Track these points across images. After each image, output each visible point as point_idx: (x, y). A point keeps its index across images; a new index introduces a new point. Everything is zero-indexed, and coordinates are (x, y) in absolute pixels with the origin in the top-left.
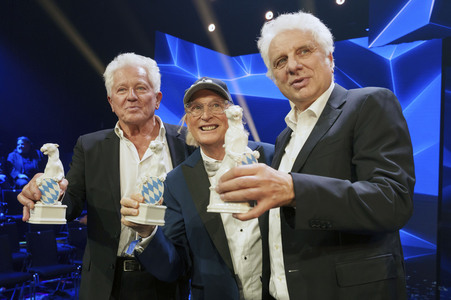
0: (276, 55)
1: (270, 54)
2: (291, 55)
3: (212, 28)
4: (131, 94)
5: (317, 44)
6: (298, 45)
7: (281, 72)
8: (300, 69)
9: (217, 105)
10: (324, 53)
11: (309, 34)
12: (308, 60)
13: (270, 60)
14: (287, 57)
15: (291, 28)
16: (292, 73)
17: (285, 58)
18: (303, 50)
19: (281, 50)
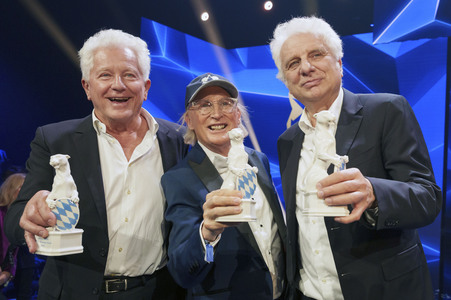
0: (288, 57)
1: (282, 55)
2: (304, 57)
3: (205, 17)
4: (117, 82)
5: (328, 49)
6: (311, 49)
7: (293, 73)
8: (312, 71)
9: (226, 104)
10: (334, 57)
11: (321, 39)
12: (321, 63)
13: (282, 61)
14: (300, 59)
15: (304, 31)
16: (304, 74)
17: (297, 60)
18: (315, 54)
19: (293, 52)
